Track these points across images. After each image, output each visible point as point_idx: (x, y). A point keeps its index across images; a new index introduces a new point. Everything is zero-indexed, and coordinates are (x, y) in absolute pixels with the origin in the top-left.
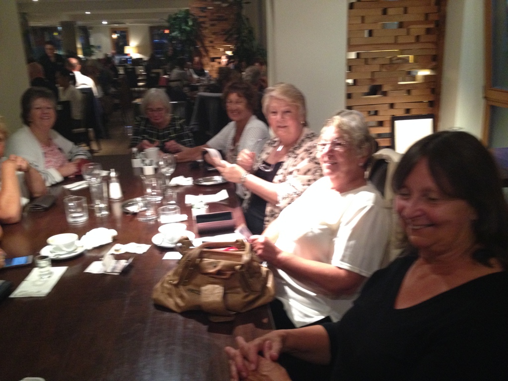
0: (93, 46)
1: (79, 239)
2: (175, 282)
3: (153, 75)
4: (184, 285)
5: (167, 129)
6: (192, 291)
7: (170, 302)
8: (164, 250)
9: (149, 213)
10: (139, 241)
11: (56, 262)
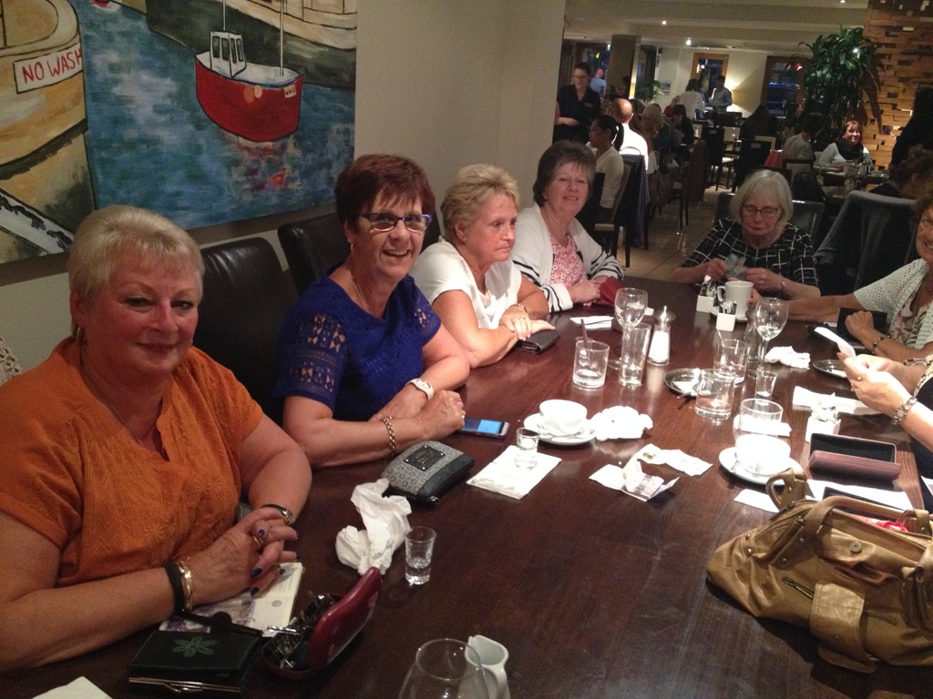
0: (658, 83)
1: (589, 416)
2: (761, 555)
3: (754, 146)
4: (778, 566)
5: (773, 250)
6: (792, 583)
7: (741, 590)
8: (737, 482)
9: (715, 403)
10: (690, 451)
11: (546, 447)
